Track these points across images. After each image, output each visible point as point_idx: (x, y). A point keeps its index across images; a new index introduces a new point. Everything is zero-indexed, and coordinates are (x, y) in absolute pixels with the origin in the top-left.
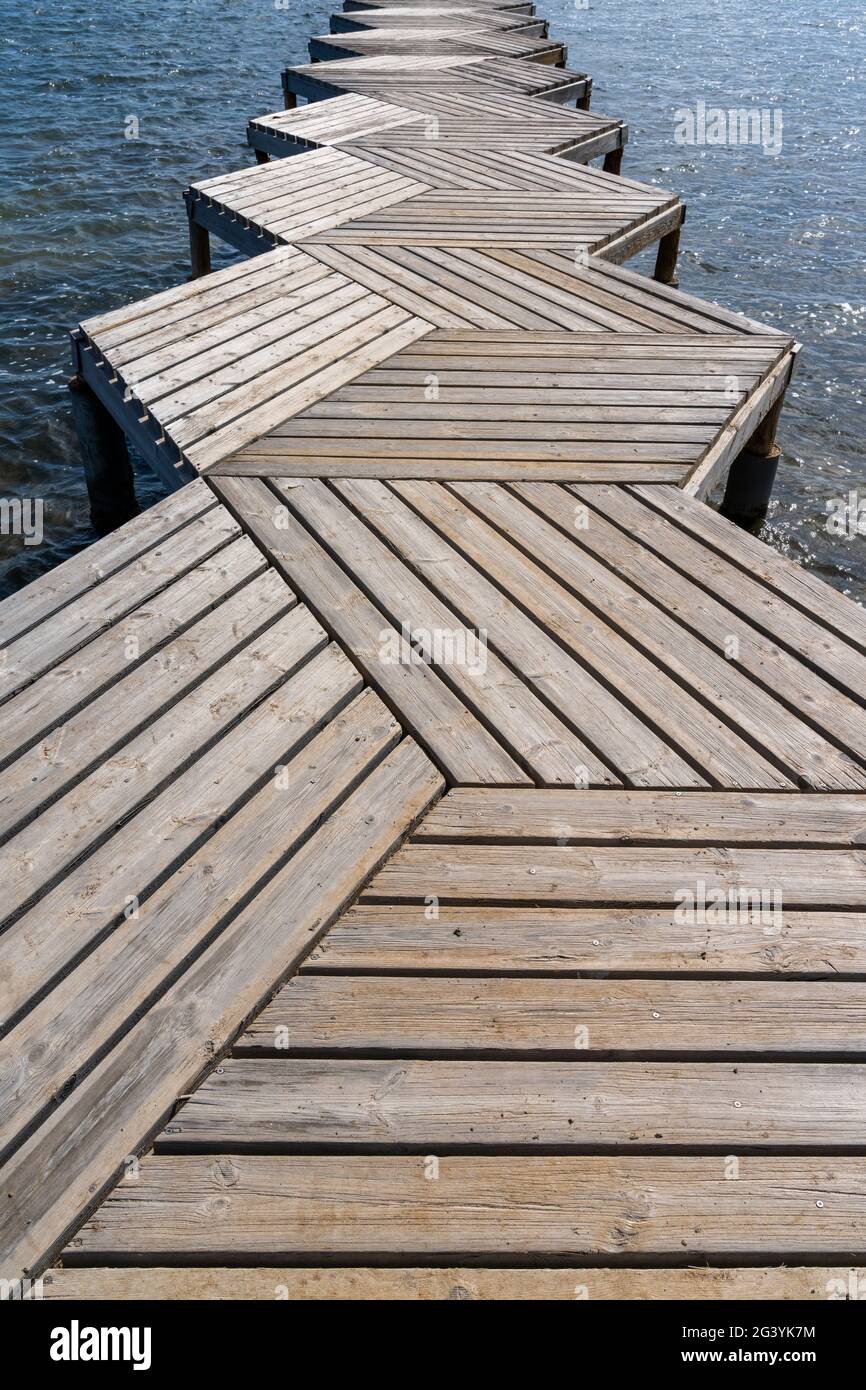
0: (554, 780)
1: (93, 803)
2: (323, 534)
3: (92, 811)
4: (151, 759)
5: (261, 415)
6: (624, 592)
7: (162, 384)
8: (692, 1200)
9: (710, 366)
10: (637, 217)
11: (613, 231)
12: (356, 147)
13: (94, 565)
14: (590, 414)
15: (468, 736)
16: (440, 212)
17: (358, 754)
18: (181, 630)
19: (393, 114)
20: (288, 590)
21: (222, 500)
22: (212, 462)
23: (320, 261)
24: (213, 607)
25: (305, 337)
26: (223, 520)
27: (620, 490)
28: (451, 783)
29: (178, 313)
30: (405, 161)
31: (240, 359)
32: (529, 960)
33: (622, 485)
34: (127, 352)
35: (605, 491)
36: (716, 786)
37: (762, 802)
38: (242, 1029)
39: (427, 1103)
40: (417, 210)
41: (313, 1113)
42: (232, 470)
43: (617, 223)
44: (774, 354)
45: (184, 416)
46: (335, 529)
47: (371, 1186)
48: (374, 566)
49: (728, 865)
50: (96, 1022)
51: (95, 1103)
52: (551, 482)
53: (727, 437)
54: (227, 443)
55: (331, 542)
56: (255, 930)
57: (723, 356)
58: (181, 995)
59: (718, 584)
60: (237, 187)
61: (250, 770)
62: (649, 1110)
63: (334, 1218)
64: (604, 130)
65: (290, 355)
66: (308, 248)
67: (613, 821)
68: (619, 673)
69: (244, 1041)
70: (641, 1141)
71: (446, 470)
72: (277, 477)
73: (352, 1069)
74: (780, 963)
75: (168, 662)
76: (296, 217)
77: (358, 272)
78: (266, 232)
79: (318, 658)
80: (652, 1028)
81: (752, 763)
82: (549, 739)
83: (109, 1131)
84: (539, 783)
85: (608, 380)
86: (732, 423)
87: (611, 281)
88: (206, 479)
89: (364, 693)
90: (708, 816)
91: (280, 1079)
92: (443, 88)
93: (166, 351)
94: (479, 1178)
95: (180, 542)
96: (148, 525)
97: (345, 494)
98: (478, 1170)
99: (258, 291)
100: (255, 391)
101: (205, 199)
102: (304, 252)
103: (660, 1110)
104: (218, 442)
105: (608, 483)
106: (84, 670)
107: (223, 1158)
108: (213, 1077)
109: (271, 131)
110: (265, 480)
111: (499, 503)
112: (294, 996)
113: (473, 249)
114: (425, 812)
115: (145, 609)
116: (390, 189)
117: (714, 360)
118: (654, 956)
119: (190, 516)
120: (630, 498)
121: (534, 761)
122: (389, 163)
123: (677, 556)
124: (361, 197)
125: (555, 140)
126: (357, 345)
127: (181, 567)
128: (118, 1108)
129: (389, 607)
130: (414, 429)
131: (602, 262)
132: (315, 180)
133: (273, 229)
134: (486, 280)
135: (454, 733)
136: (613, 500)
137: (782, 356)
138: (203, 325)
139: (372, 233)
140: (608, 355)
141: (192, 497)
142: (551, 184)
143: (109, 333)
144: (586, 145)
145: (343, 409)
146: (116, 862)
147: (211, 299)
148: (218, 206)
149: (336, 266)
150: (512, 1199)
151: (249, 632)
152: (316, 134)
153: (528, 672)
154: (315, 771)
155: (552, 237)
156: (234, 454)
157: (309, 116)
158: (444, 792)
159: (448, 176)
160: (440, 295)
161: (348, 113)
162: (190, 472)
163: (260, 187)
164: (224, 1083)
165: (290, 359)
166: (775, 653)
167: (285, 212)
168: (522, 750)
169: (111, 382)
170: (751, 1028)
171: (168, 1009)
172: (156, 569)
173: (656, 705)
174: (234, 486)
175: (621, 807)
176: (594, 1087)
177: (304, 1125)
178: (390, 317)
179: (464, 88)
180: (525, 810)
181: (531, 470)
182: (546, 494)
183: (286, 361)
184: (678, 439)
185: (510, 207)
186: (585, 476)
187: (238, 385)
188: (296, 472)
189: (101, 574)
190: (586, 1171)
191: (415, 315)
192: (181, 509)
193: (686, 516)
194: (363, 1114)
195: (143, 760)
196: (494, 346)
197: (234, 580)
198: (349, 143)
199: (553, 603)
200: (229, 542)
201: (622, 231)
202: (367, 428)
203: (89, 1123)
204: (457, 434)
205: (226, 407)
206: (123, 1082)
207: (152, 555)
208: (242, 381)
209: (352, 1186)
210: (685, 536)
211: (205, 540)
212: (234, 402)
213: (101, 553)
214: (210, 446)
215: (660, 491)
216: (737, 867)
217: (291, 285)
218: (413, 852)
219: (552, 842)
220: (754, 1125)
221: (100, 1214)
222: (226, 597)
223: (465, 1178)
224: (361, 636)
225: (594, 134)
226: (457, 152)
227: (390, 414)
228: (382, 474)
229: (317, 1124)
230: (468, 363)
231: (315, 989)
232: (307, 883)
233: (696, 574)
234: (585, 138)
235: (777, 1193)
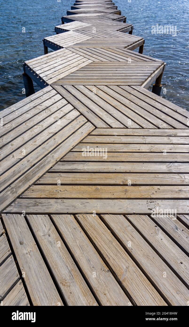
0: (114, 127)
1: (34, 131)
2: (73, 94)
3: (34, 132)
4: (44, 125)
5: (60, 76)
6: (128, 101)
7: (41, 71)
8: (135, 178)
9: (147, 67)
10: (134, 42)
11: (129, 44)
12: (77, 31)
13: (31, 99)
14: (123, 75)
15: (99, 121)
16: (94, 42)
17: (80, 124)
18: (47, 108)
19: (84, 25)
20: (67, 102)
21: (54, 89)
22: (52, 83)
23: (70, 51)
24: (53, 104)
25: (68, 63)
26: (54, 92)
27: (129, 87)
28: (96, 128)
29: (43, 60)
30: (87, 33)
31: (56, 67)
32: (109, 150)
33: (129, 86)
34: (34, 66)
35: (125, 87)
36: (143, 128)
37: (151, 130)
38: (61, 159)
39: (92, 167)
40: (90, 42)
41: (74, 168)
42: (55, 84)
43: (130, 43)
44: (160, 64)
45: (46, 76)
46: (75, 93)
47: (83, 176)
48: (82, 98)
49: (144, 138)
50: (37, 158)
51: (38, 167)
52: (115, 85)
53: (150, 78)
54: (54, 80)
55: (74, 95)
56: (63, 147)
57: (150, 65)
58: (51, 154)
59: (146, 100)
60: (53, 38)
61: (61, 126)
62: (128, 168)
63: (77, 180)
64: (128, 27)
65: (65, 66)
66: (68, 49)
67: (124, 133)
68: (127, 113)
69: (62, 160)
70: (127, 172)
71: (95, 84)
72: (64, 85)
73: (80, 163)
74: (152, 150)
75: (46, 112)
76: (65, 43)
77: (78, 52)
78: (59, 46)
79: (72, 111)
80: (129, 159)
81: (150, 125)
82: (114, 122)
83: (41, 170)
84: (112, 128)
85: (127, 69)
86: (151, 76)
87: (128, 53)
88: (51, 86)
89: (81, 116)
90: (141, 132)
91: (68, 164)
92: (95, 19)
93: (41, 66)
94: (100, 176)
95: (47, 95)
96: (40, 93)
97: (77, 88)
98: (100, 175)
99: (59, 56)
100: (59, 72)
101: (47, 41)
102: (67, 49)
103: (130, 168)
104: (52, 80)
105: (126, 85)
106: (31, 113)
107: (59, 173)
108: (57, 164)
109: (60, 29)
110: (61, 86)
111: (106, 89)
112: (70, 154)
113: (101, 48)
114: (92, 132)
115: (41, 104)
116: (84, 38)
117: (148, 66)
118: (131, 150)
119: (48, 91)
120: (130, 88)
121: (111, 125)
122: (84, 33)
123: (139, 96)
124: (78, 39)
125: (118, 29)
126: (78, 64)
127: (47, 98)
128: (42, 168)
129: (85, 104)
130: (90, 78)
131: (127, 50)
132: (69, 37)
133: (61, 45)
134: (103, 53)
135: (97, 121)
136: (127, 88)
137: (162, 65)
138: (48, 62)
139: (81, 46)
140: (127, 65)
141: (49, 88)
142: (117, 36)
143: (30, 63)
144: (125, 30)
145: (76, 75)
146: (39, 138)
147: (49, 57)
148: (50, 42)
149: (74, 51)
150: (106, 178)
151: (60, 108)
152: (69, 29)
153: (110, 113)
154: (72, 126)
155: (117, 46)
156: (55, 82)
157: (67, 26)
158: (95, 129)
159: (96, 35)
160: (94, 56)
161: (75, 25)
162: (47, 85)
163: (58, 38)
164: (59, 165)
165: (65, 67)
166: (156, 110)
167: (63, 42)
168: (109, 123)
169: (31, 71)
170: (146, 159)
171: (49, 156)
172: (43, 99)
173: (133, 117)
174: (56, 87)
175: (126, 131)
176: (120, 165)
177: (72, 170)
178: (84, 60)
179: (99, 19)
180: (109, 131)
181: (111, 84)
182: (114, 87)
183: (64, 67)
184: (140, 78)
185: (108, 41)
186: (122, 84)
187: (56, 71)
188: (68, 84)
189: (33, 100)
190: (118, 175)
191: (89, 59)
192: (46, 90)
193: (141, 90)
194: (82, 168)
195: (43, 125)
196: (105, 64)
197: (56, 100)
198: (76, 30)
199: (115, 103)
200: (55, 95)
201: (131, 45)
202: (80, 78)
203: (38, 169)
204: (97, 78)
205: (54, 74)
206: (43, 165)
207: (42, 97)
208: (56, 70)
209: (80, 176)
210: (140, 93)
211: (51, 95)
212: (55, 74)
213: (32, 96)
214: (51, 81)
215: (136, 87)
216: (146, 139)
217: (65, 55)
218: (89, 137)
219: (114, 135)
220: (146, 170)
221: (40, 179)
222: (55, 103)
223: (98, 176)
224: (80, 108)
225: (126, 27)
226: (98, 31)
227: (85, 75)
228: (84, 85)
229: (74, 170)
230: (100, 67)
231: (73, 154)
232: (71, 141)
233: (142, 99)
234: (124, 28)
235: (149, 178)
